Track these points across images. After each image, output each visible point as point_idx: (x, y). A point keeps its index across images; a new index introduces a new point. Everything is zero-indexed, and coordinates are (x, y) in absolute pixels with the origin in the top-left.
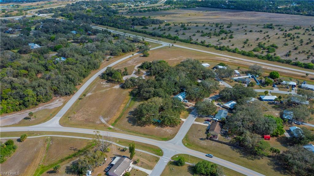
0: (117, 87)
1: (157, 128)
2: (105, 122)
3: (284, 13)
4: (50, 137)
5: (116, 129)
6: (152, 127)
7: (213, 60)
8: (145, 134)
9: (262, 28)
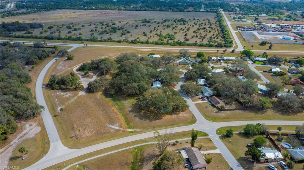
0: (82, 93)
1: (174, 116)
2: (118, 128)
3: (142, 11)
4: (78, 164)
5: (138, 130)
6: (168, 117)
7: (139, 52)
8: (170, 125)
9: (141, 23)
